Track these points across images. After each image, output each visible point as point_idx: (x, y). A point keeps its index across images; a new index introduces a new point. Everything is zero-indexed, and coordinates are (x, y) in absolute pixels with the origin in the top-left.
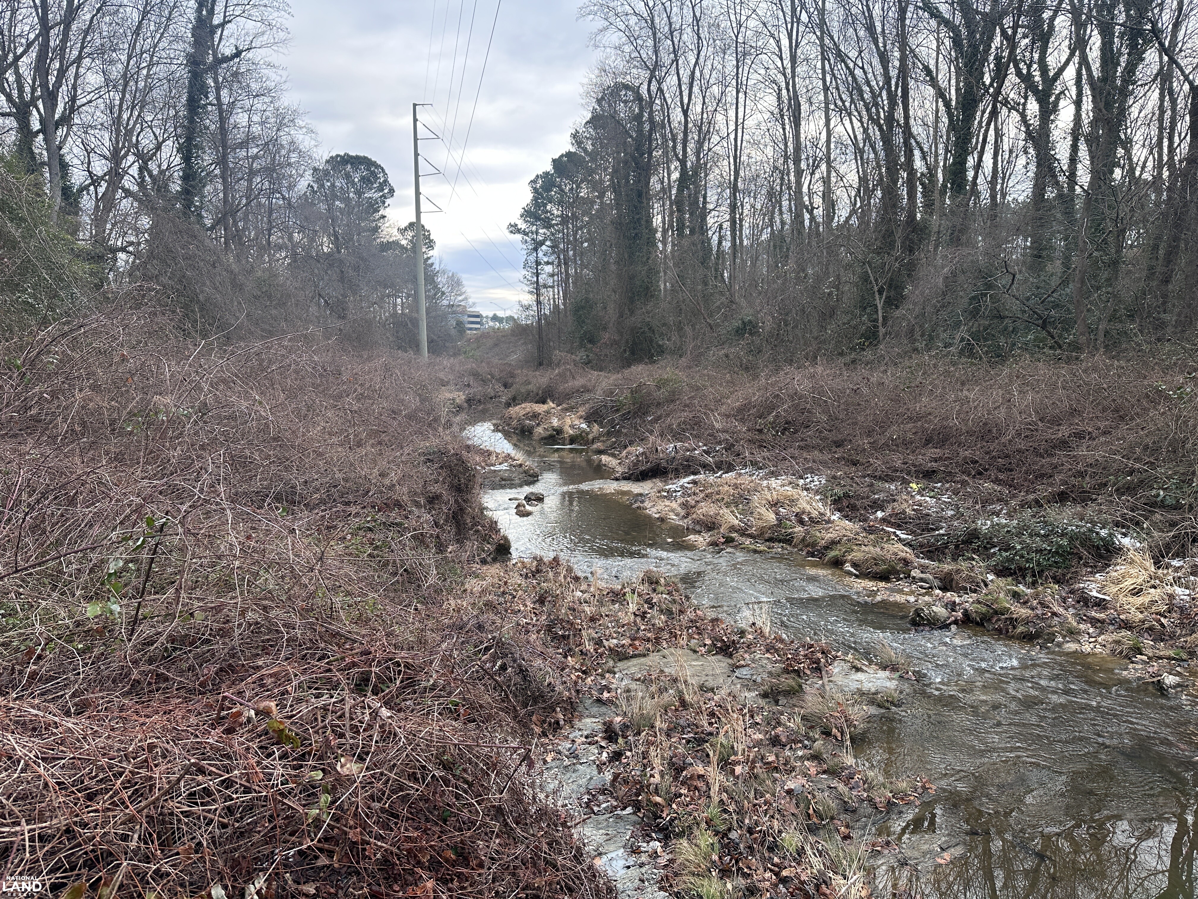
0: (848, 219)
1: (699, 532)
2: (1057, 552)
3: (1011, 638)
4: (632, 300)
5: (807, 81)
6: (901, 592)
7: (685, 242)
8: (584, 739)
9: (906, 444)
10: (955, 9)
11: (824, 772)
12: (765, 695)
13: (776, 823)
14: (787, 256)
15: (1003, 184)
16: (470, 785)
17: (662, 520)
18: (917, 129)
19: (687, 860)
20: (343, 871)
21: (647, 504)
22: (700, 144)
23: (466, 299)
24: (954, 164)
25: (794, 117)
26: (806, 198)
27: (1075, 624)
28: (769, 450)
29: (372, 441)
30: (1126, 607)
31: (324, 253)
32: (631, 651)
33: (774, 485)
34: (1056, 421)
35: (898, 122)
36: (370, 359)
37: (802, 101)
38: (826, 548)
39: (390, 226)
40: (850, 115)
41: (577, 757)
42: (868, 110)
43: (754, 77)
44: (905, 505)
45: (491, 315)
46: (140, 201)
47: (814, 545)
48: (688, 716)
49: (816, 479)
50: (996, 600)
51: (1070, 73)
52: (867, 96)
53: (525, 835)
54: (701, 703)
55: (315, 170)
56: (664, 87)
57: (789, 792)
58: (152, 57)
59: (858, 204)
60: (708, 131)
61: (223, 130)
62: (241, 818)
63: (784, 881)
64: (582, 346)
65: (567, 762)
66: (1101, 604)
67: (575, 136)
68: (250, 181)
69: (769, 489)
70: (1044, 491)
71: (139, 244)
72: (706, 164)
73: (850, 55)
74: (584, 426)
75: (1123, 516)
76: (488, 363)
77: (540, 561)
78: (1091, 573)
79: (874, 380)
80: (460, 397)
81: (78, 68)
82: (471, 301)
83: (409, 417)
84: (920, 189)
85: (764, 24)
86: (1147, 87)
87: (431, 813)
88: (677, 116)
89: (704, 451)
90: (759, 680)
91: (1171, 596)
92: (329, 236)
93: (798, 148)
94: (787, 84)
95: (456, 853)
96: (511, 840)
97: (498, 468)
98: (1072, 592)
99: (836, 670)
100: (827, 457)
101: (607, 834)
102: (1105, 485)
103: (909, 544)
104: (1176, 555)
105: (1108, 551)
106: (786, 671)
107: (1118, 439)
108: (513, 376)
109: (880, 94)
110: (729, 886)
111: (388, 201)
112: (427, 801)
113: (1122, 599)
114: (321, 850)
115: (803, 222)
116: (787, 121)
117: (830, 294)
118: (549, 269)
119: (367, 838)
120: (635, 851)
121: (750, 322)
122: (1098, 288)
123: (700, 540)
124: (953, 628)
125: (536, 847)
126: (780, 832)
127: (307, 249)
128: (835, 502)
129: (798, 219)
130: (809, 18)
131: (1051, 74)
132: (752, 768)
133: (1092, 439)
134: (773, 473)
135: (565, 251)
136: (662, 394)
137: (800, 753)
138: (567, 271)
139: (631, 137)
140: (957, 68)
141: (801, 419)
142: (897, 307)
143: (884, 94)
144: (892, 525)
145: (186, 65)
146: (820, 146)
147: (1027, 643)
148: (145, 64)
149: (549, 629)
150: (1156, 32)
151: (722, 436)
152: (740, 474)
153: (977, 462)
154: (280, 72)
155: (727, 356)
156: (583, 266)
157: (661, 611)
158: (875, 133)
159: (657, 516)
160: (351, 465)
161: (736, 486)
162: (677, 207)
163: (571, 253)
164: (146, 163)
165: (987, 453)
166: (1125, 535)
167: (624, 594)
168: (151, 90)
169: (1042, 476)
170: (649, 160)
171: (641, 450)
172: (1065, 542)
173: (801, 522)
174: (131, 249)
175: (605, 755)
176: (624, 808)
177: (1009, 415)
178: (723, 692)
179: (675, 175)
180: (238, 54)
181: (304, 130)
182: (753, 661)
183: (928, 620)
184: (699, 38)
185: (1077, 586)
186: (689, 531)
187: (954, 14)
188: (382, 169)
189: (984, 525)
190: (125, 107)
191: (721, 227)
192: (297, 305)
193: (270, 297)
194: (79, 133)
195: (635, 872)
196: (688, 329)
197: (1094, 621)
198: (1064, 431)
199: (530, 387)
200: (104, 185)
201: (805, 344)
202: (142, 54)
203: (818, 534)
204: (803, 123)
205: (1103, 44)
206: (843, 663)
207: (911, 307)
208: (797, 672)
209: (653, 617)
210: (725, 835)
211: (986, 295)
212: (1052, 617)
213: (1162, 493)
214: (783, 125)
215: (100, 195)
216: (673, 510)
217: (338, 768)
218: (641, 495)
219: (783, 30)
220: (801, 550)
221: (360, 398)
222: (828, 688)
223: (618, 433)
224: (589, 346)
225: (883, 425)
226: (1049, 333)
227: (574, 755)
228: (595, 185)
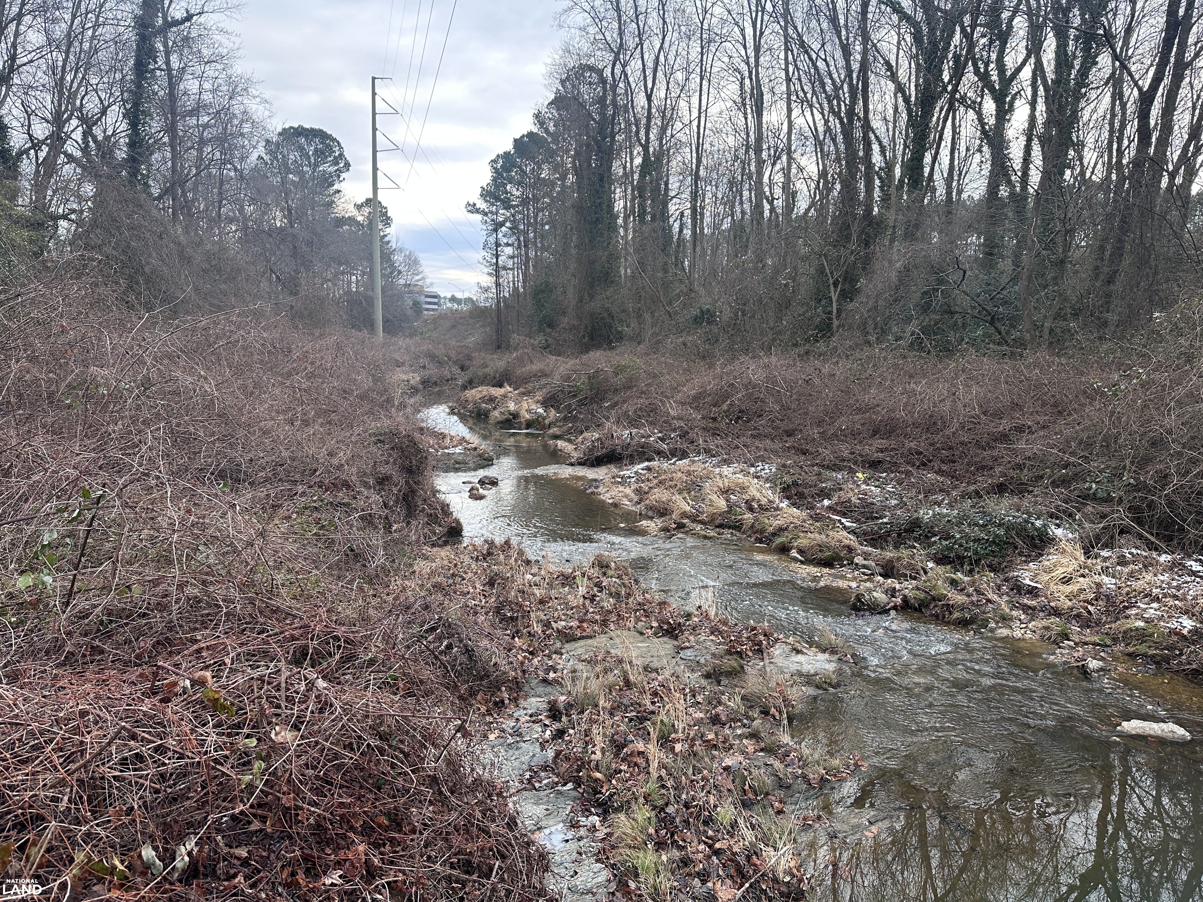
0: (807, 210)
1: (651, 518)
2: (994, 542)
3: (948, 623)
4: (592, 286)
5: (770, 71)
6: (843, 577)
7: (646, 229)
8: (528, 718)
9: (854, 434)
10: (916, 5)
11: (762, 750)
12: (707, 676)
13: (712, 797)
14: (747, 246)
15: (959, 180)
16: (406, 755)
17: (615, 505)
18: (876, 123)
19: (624, 834)
20: (276, 836)
21: (602, 489)
22: (663, 130)
23: (423, 278)
24: (912, 159)
25: (757, 106)
26: (767, 189)
27: (1008, 611)
28: (722, 438)
29: (320, 420)
30: (1056, 595)
31: (277, 228)
32: (578, 633)
33: (726, 473)
34: (998, 415)
35: (857, 115)
36: (321, 336)
37: (765, 90)
38: (774, 534)
39: (346, 201)
40: (811, 106)
41: (520, 735)
42: (830, 102)
43: (718, 64)
44: (851, 494)
45: (449, 295)
46: (83, 167)
47: (762, 531)
48: (633, 695)
49: (766, 467)
50: (934, 587)
51: (1026, 73)
52: (829, 88)
53: (460, 803)
54: (645, 683)
55: (268, 142)
56: (628, 69)
57: (727, 769)
58: (97, 17)
59: (818, 198)
60: (671, 118)
61: (172, 95)
62: (174, 784)
63: (717, 853)
64: (540, 330)
65: (510, 740)
66: (1033, 592)
67: (537, 116)
68: (200, 150)
69: (721, 475)
70: (984, 482)
71: (82, 212)
72: (668, 150)
73: (813, 47)
74: (541, 411)
75: (1057, 507)
76: (445, 345)
77: (491, 544)
78: (1025, 562)
79: (825, 370)
80: (415, 379)
81: (18, 25)
82: (428, 281)
83: (362, 397)
84: (877, 182)
85: (729, 12)
86: (1099, 91)
87: (366, 781)
88: (641, 100)
89: (659, 438)
90: (702, 661)
91: (1099, 585)
92: (282, 210)
93: (759, 139)
94: (750, 73)
95: (390, 820)
96: (445, 808)
97: (451, 451)
98: (1006, 580)
99: (777, 652)
100: (778, 445)
101: (547, 810)
102: (1042, 477)
103: (853, 532)
104: (1105, 546)
105: (1042, 541)
106: (729, 652)
107: (1056, 434)
108: (470, 358)
109: (842, 85)
110: (664, 858)
111: (343, 175)
112: (362, 769)
113: (1053, 587)
114: (254, 815)
115: (762, 213)
116: (749, 111)
117: (786, 285)
118: (509, 251)
119: (300, 803)
120: (574, 825)
121: (708, 310)
122: (1046, 287)
123: (652, 525)
124: (893, 613)
125: (470, 815)
126: (715, 806)
127: (259, 222)
128: (784, 490)
129: (758, 208)
130: (774, 7)
131: (1009, 73)
132: (692, 746)
133: (1031, 433)
134: (725, 461)
135: (526, 233)
136: (619, 380)
137: (739, 732)
138: (527, 254)
139: (594, 120)
140: (918, 65)
141: (754, 408)
142: (852, 300)
143: (846, 86)
144: (838, 513)
145: (134, 27)
146: (781, 137)
147: (962, 628)
148: (90, 25)
149: (498, 610)
150: (1109, 38)
151: (677, 423)
152: (694, 462)
153: (921, 453)
154: (233, 39)
155: (685, 344)
156: (544, 249)
157: (611, 594)
158: (835, 124)
159: (611, 501)
160: (299, 444)
161: (689, 473)
162: (639, 192)
163: (532, 235)
164: (90, 128)
165: (931, 445)
166: (1058, 526)
167: (574, 578)
168: (96, 51)
169: (983, 468)
170: (612, 145)
171: (597, 436)
172: (1002, 532)
173: (751, 509)
174: (73, 217)
175: (548, 732)
176: (565, 784)
177: (954, 409)
178: (667, 673)
179: (638, 161)
180: (189, 18)
181: (258, 100)
182: (698, 642)
183: (868, 605)
184: (664, 22)
185: (1011, 574)
186: (642, 516)
187: (915, 10)
188: (338, 142)
189: (926, 514)
190: (68, 69)
191: (682, 214)
192: (247, 280)
193: (219, 271)
194: (19, 94)
195: (573, 846)
196: (647, 316)
197: (1026, 608)
198: (1005, 425)
199: (487, 370)
200: (45, 149)
201: (762, 334)
202: (87, 13)
203: (766, 521)
204: (765, 113)
205: (1058, 47)
206: (784, 646)
207: (864, 300)
208: (740, 654)
209: (602, 600)
210: (662, 809)
211: (937, 290)
212: (986, 603)
213: (1094, 486)
214: (745, 114)
215: (41, 159)
216: (626, 496)
217: (273, 736)
218: (595, 480)
219: (747, 18)
220: (750, 536)
221: (310, 376)
222: (768, 669)
223: (575, 419)
224: (548, 330)
225: (833, 415)
226: (996, 328)
227: (517, 733)
228: (556, 168)
